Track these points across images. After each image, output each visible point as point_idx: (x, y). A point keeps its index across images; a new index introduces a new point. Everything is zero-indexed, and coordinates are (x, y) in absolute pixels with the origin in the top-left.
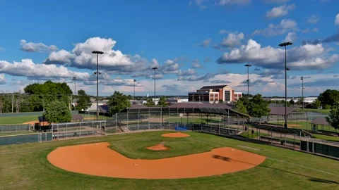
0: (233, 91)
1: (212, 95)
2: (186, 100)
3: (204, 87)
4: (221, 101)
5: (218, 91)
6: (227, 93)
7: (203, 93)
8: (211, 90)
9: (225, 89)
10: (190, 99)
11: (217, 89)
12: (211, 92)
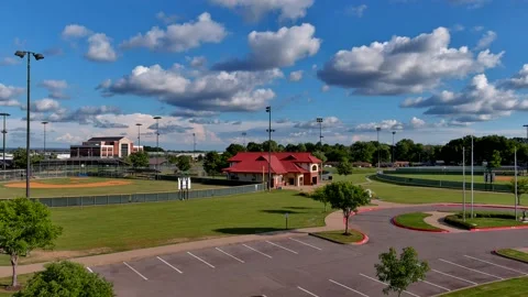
0: (132, 145)
1: (104, 149)
2: (68, 156)
3: (93, 139)
4: (116, 156)
5: (112, 144)
6: (125, 147)
7: (92, 146)
8: (103, 143)
9: (122, 142)
10: (73, 154)
11: (111, 141)
12: (103, 146)
